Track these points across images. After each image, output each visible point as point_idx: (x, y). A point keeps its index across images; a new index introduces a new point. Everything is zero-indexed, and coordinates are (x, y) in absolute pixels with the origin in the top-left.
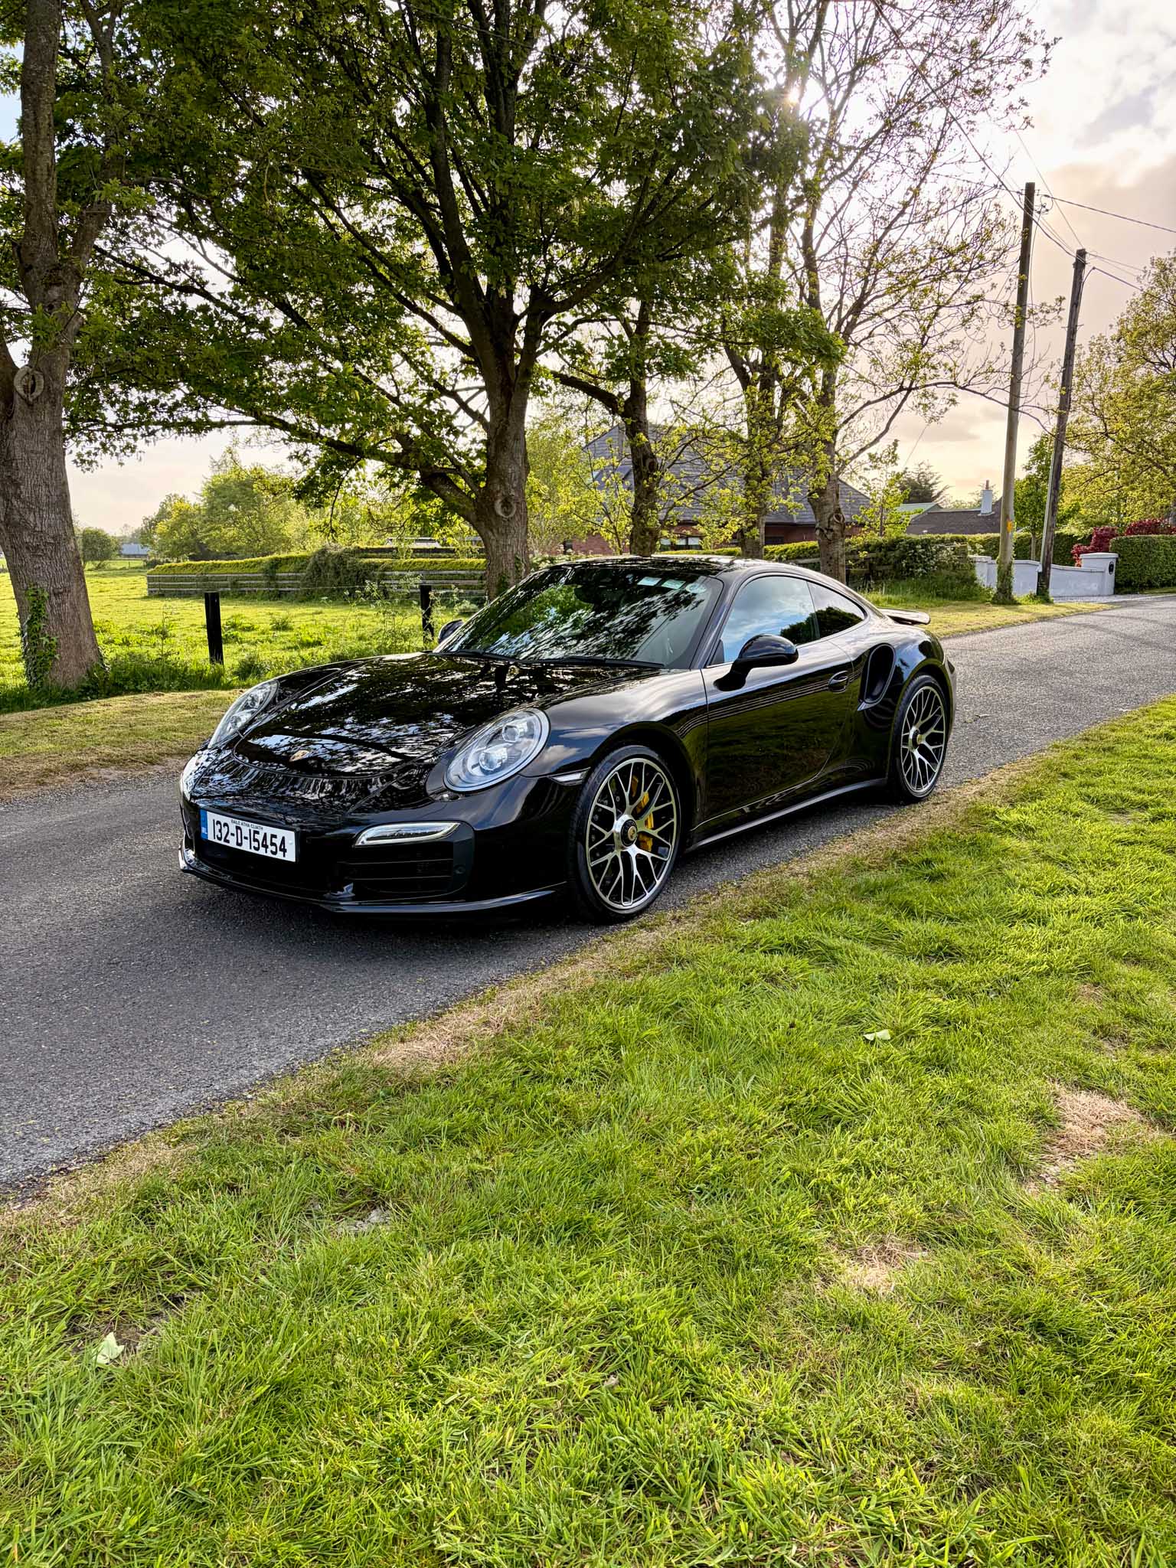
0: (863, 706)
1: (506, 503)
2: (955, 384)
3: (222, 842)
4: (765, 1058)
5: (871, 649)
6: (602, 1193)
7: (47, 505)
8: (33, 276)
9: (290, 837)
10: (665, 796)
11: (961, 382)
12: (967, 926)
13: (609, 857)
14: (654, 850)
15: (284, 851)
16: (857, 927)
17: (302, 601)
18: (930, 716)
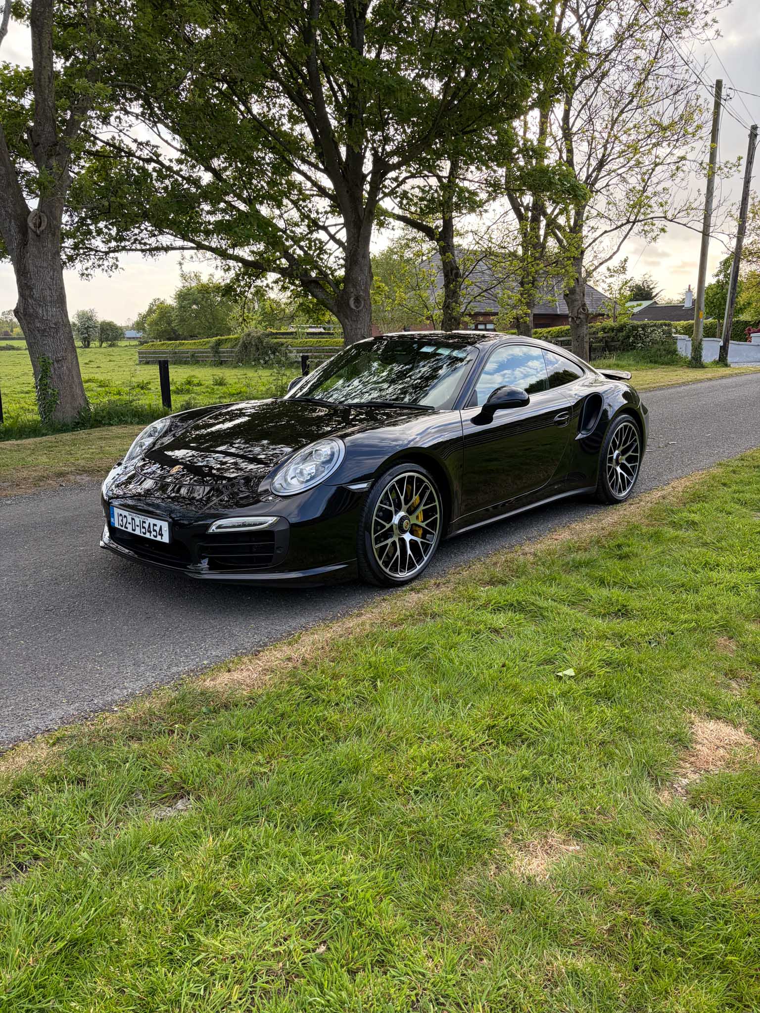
0: (579, 436)
1: (357, 300)
2: (665, 217)
3: (123, 528)
4: (481, 689)
5: (587, 396)
6: (345, 792)
7: (51, 302)
8: (40, 149)
9: (165, 526)
10: (431, 499)
11: (670, 217)
12: (642, 593)
13: (389, 541)
14: (424, 537)
15: (161, 535)
16: (561, 592)
17: (236, 367)
18: (628, 443)
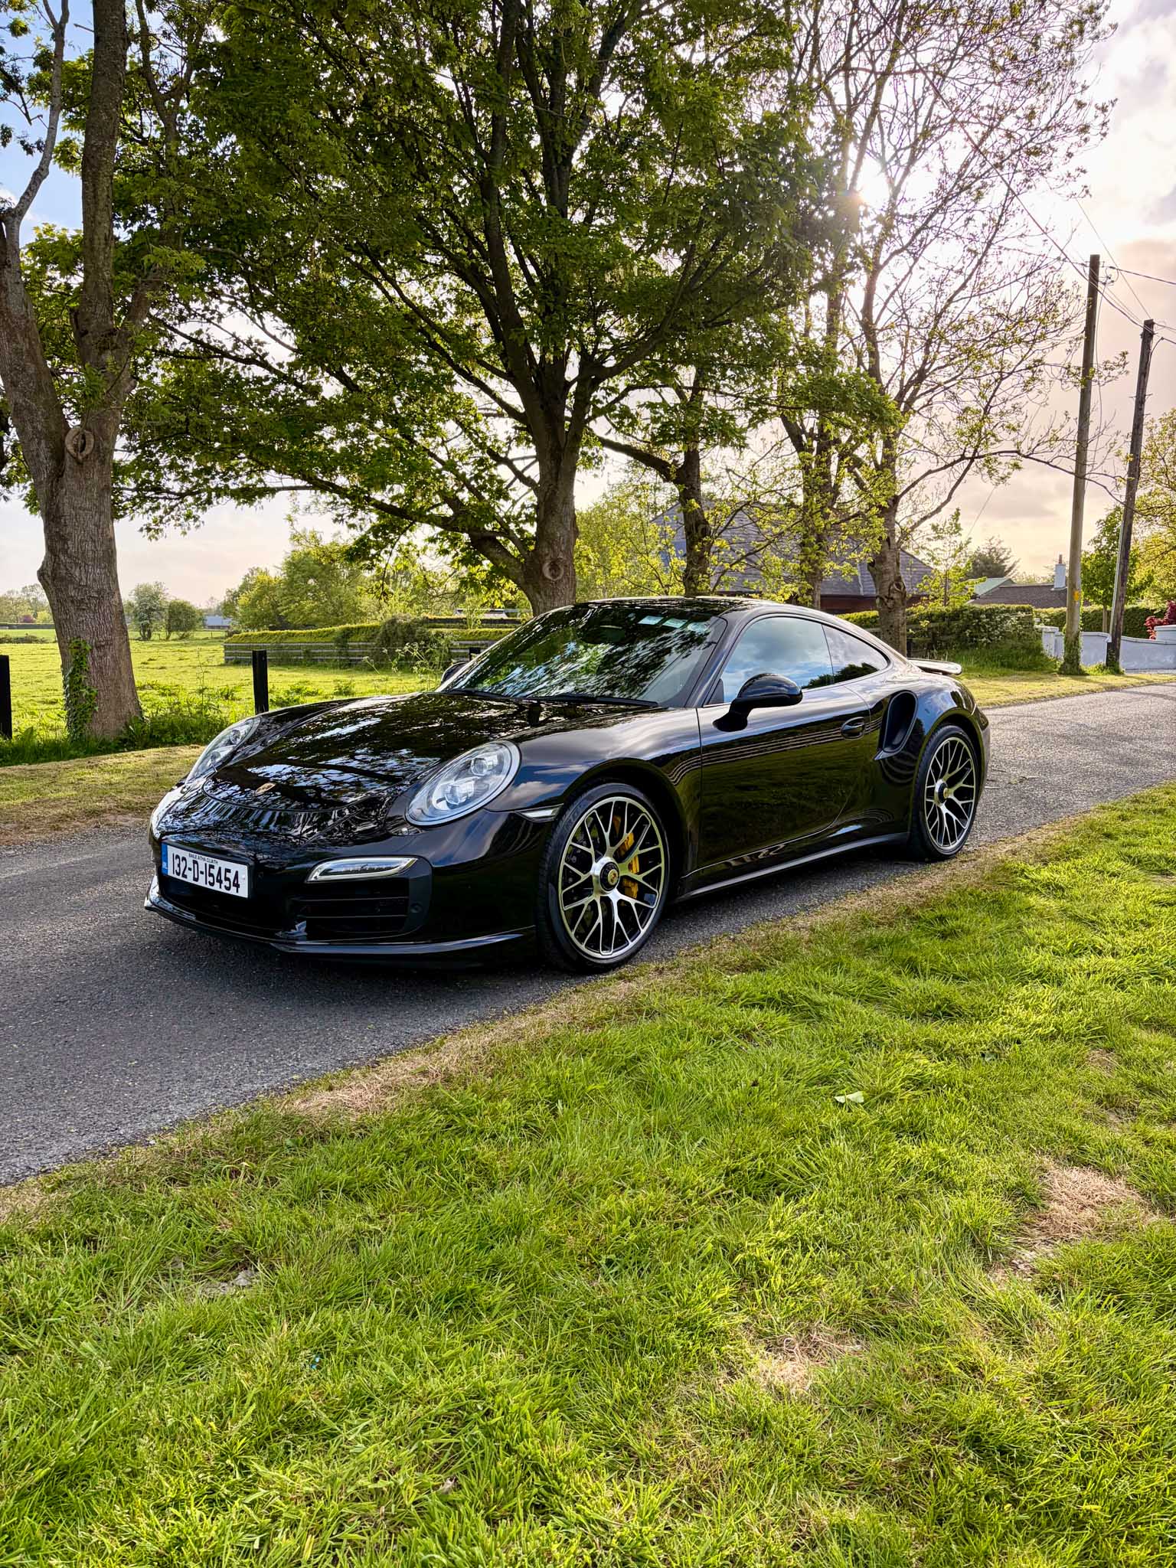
0: (882, 755)
1: (554, 566)
2: (1018, 452)
3: (180, 877)
4: (718, 1118)
5: (893, 695)
6: (498, 1263)
7: (93, 559)
8: (88, 340)
9: (243, 871)
11: (1025, 452)
12: (972, 984)
16: (850, 983)
17: (370, 670)
18: (958, 769)
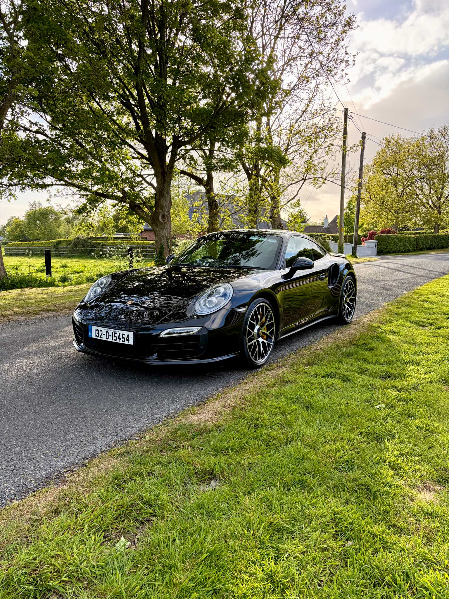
0: (331, 287)
1: (163, 217)
3: (99, 338)
5: (331, 266)
6: (306, 469)
9: (131, 335)
10: (271, 319)
11: (324, 177)
13: (253, 342)
14: (267, 340)
15: (128, 340)
17: (69, 257)
18: (351, 292)
